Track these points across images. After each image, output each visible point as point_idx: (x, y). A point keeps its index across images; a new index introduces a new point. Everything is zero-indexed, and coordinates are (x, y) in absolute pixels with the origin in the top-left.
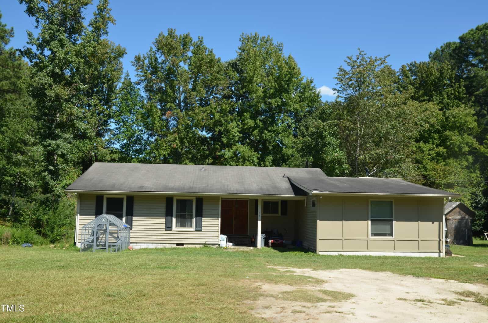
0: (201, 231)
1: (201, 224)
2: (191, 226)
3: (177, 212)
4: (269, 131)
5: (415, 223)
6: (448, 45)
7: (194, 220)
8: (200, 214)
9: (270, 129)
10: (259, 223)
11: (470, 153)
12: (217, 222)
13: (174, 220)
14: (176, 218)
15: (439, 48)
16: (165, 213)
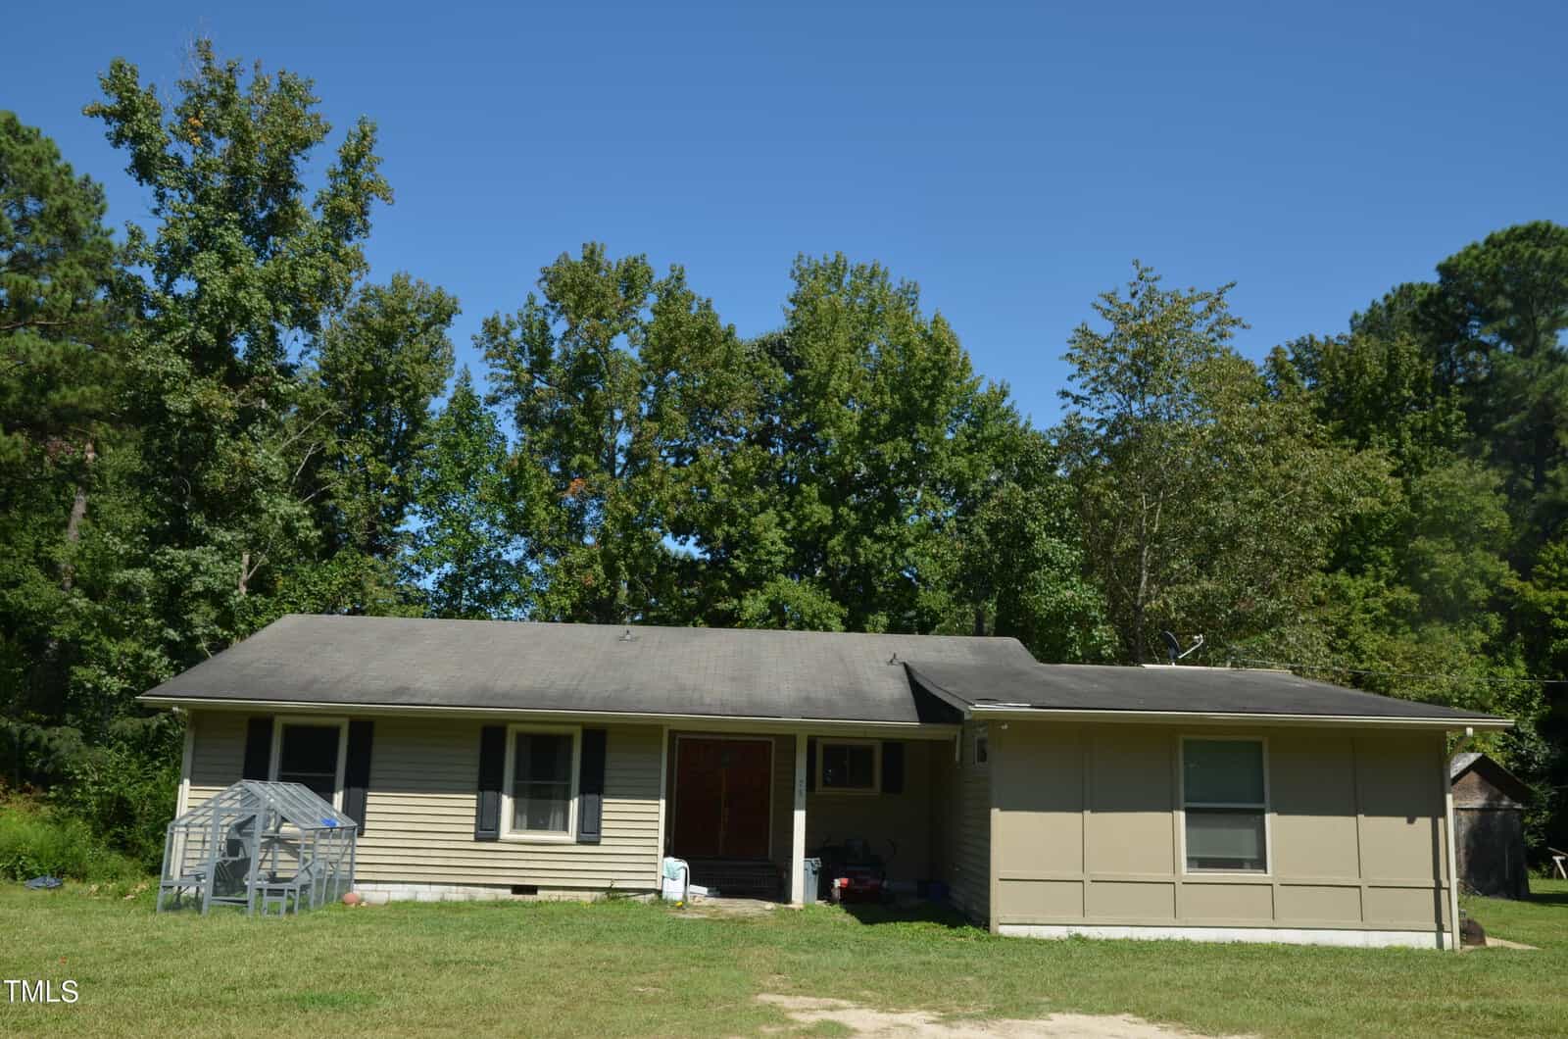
0: (597, 843)
1: (599, 820)
2: (565, 828)
3: (518, 776)
6: (1406, 291)
7: (574, 805)
8: (595, 786)
9: (878, 531)
10: (800, 818)
11: (1494, 605)
12: (655, 813)
13: (507, 803)
14: (516, 795)
15: (1380, 301)
16: (475, 778)
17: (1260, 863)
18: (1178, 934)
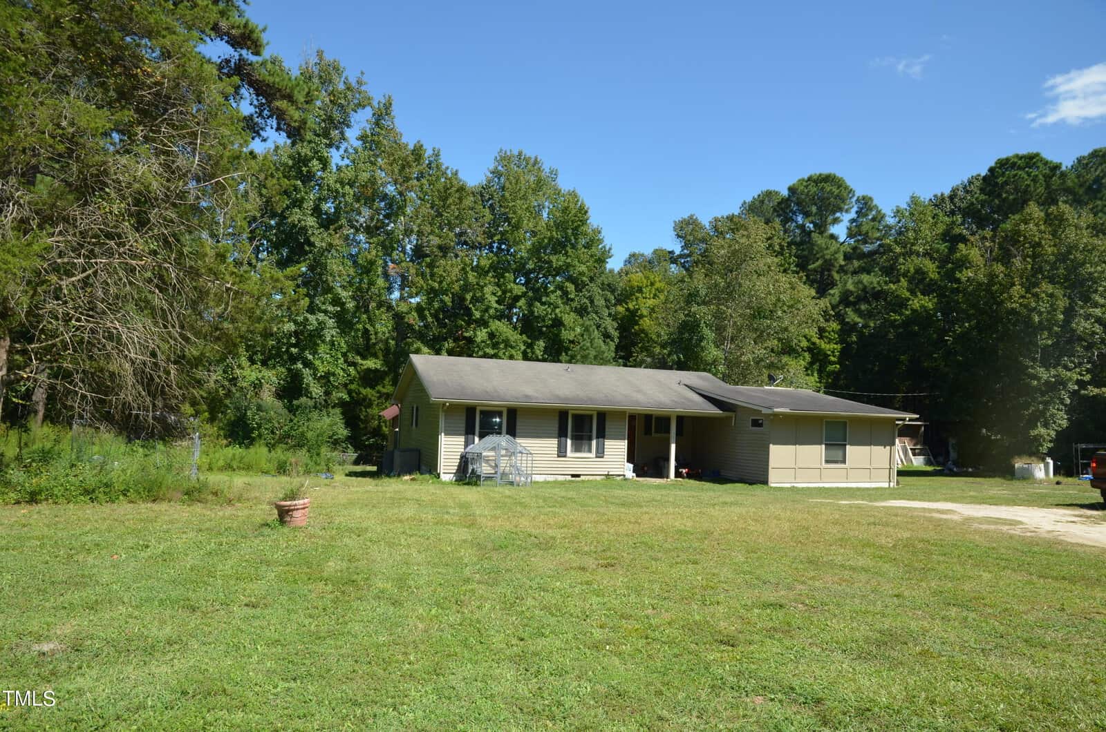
0: (602, 457)
1: (604, 448)
2: (590, 451)
3: (572, 431)
4: (543, 304)
5: (867, 448)
7: (594, 443)
8: (602, 435)
9: (544, 299)
10: (673, 447)
11: (809, 350)
12: (623, 445)
13: (569, 442)
14: (572, 439)
16: (557, 432)
17: (844, 461)
18: (821, 485)
